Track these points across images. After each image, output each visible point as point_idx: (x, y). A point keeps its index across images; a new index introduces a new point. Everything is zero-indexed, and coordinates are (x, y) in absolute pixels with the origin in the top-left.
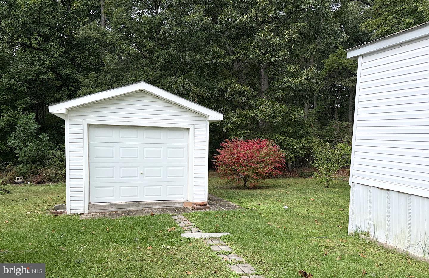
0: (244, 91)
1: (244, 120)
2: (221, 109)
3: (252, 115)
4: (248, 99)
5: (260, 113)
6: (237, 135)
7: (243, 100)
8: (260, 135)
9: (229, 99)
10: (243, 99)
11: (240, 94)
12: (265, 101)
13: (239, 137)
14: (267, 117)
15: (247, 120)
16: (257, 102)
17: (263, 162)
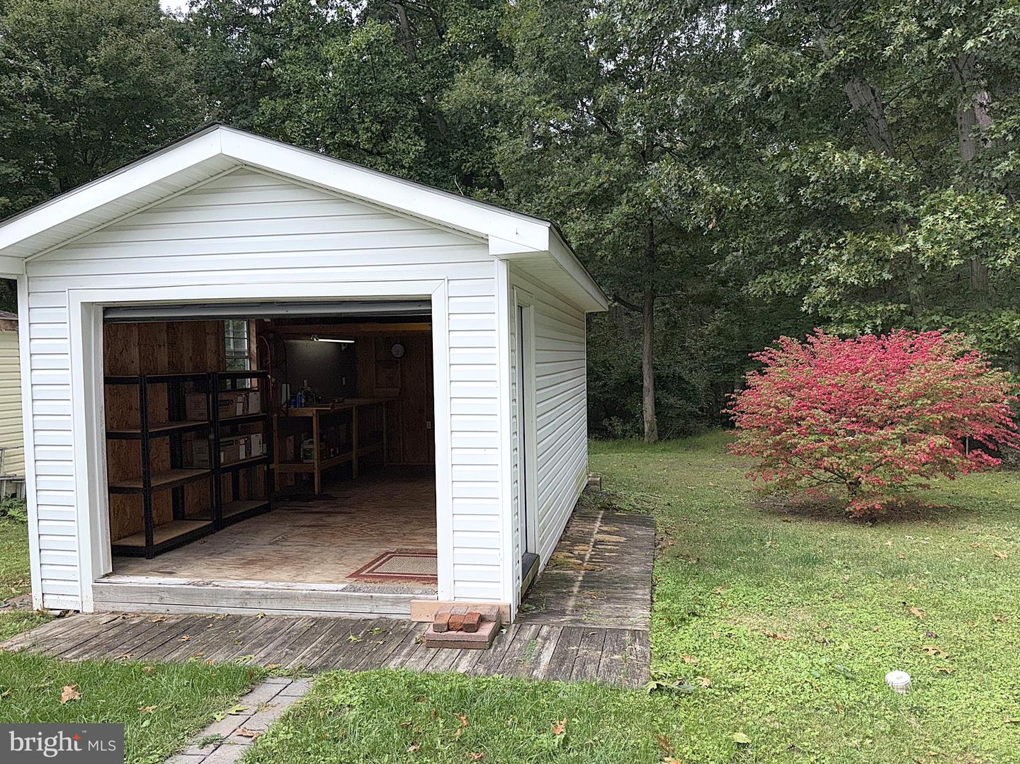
0: (867, 172)
1: (870, 267)
2: (798, 242)
3: (901, 248)
4: (882, 197)
5: (926, 240)
6: (850, 321)
7: (863, 202)
8: (936, 318)
9: (814, 204)
10: (864, 198)
11: (854, 182)
12: (952, 198)
13: (856, 327)
14: (956, 252)
15: (882, 268)
16: (923, 204)
17: (910, 417)
